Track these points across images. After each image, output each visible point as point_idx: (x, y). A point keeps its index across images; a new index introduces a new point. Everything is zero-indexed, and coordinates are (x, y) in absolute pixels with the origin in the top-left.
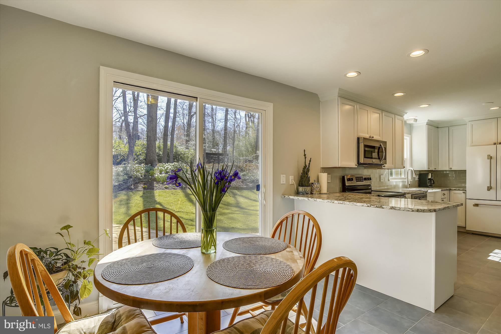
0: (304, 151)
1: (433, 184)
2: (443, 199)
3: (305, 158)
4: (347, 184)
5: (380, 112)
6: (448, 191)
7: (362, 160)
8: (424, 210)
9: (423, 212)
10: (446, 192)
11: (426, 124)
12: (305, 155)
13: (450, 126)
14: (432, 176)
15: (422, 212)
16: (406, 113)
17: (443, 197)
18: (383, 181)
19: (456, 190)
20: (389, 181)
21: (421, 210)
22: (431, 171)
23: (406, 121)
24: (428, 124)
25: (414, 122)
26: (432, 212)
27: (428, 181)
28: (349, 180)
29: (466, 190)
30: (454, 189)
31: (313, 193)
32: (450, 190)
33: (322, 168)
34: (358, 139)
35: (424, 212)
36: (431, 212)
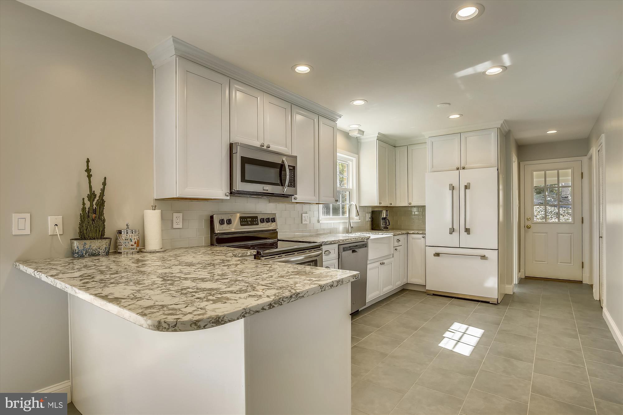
0: (88, 161)
1: (388, 226)
2: (396, 248)
3: (89, 176)
4: (218, 229)
5: (288, 106)
6: (405, 236)
7: (239, 186)
8: (176, 325)
9: (173, 331)
10: (401, 238)
11: (377, 140)
12: (88, 170)
13: (409, 145)
14: (387, 215)
15: (170, 329)
16: (340, 117)
17: (396, 244)
18: (308, 222)
19: (415, 234)
20: (318, 221)
21: (169, 325)
22: (386, 208)
23: (349, 133)
24: (379, 139)
25: (358, 135)
26: (205, 327)
27: (382, 222)
28: (222, 222)
29: (425, 234)
30: (412, 232)
31: (119, 251)
32: (408, 233)
33: (156, 200)
34: (231, 145)
35: (175, 331)
36: (199, 328)
